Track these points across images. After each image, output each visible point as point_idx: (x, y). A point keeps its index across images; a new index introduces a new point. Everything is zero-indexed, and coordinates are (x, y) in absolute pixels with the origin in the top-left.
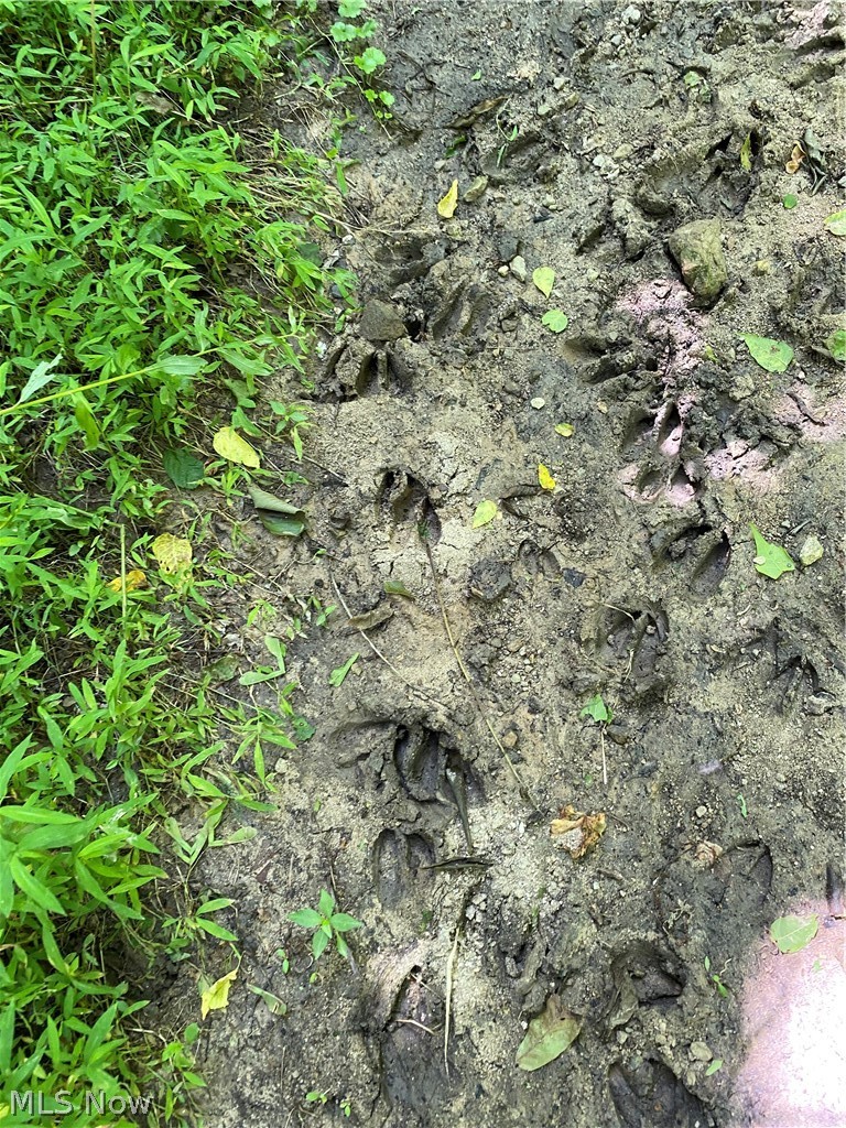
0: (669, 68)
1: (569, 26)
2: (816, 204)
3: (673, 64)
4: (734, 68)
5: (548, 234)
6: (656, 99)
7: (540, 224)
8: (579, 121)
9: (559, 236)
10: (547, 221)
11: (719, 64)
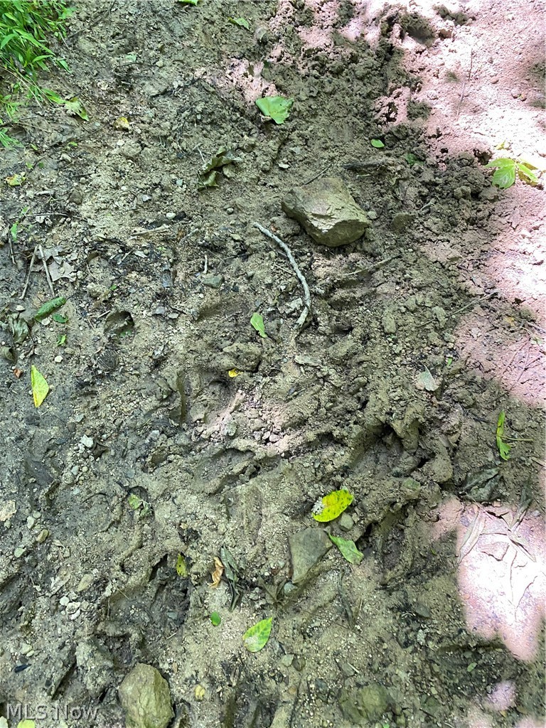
0: (118, 488)
1: (41, 456)
2: (236, 618)
3: (120, 484)
4: (165, 486)
5: (27, 683)
6: (109, 523)
7: (20, 673)
8: (49, 557)
9: (36, 685)
10: (27, 670)
11: (153, 484)
